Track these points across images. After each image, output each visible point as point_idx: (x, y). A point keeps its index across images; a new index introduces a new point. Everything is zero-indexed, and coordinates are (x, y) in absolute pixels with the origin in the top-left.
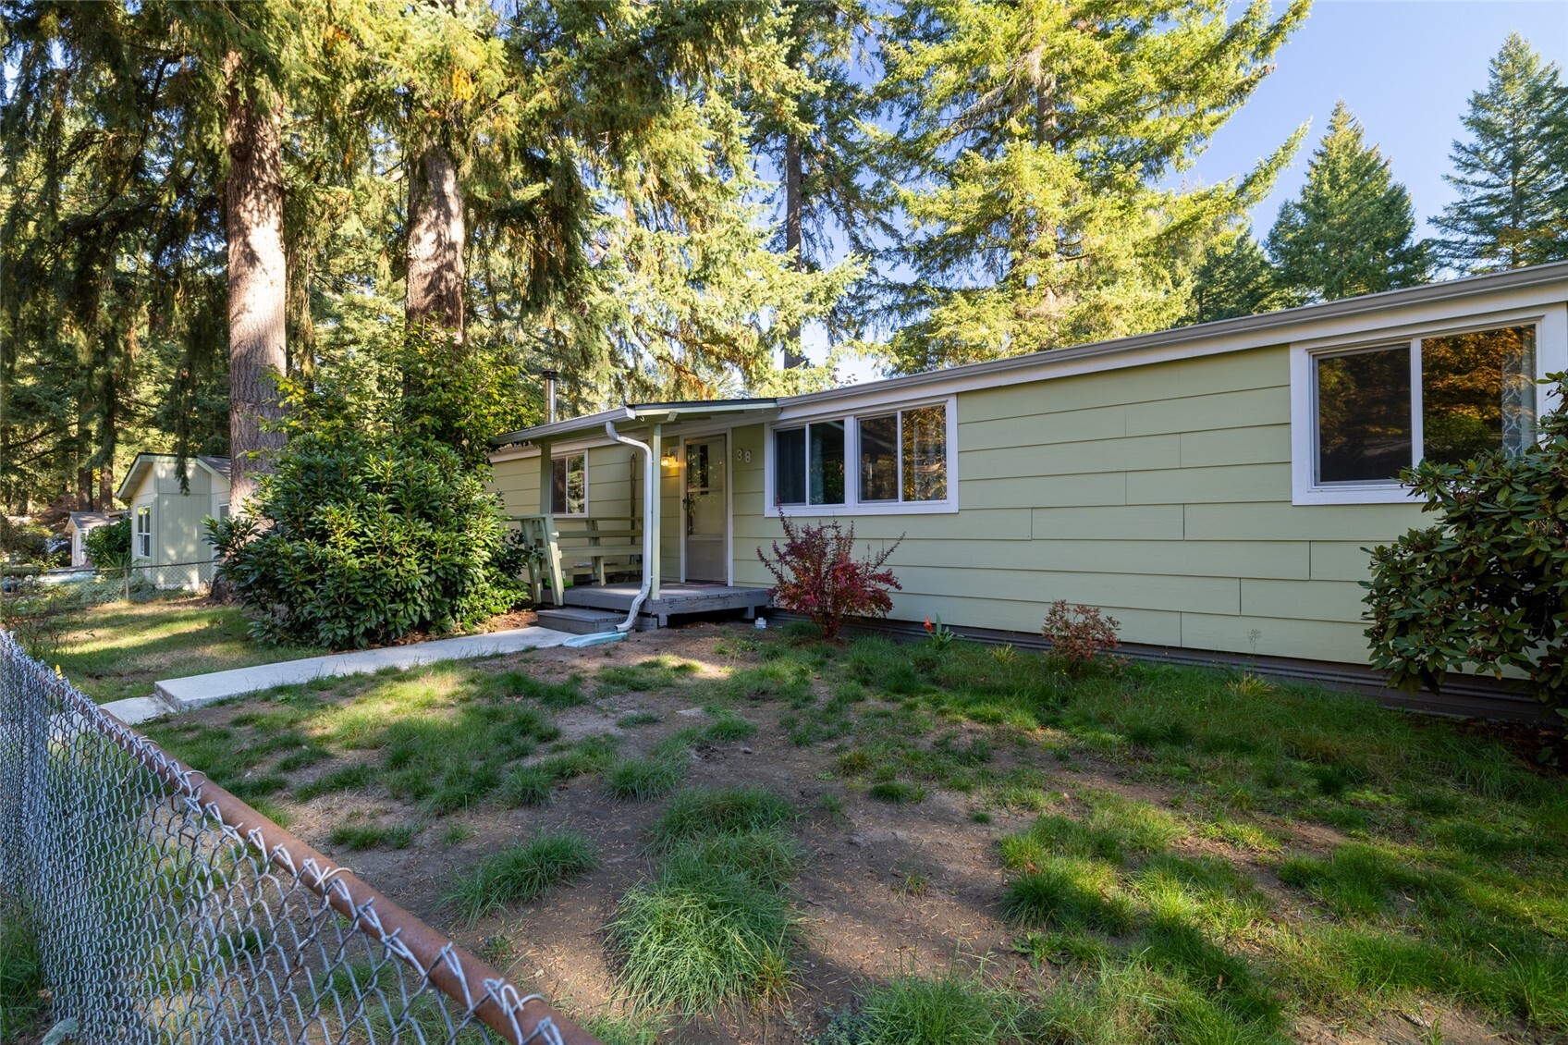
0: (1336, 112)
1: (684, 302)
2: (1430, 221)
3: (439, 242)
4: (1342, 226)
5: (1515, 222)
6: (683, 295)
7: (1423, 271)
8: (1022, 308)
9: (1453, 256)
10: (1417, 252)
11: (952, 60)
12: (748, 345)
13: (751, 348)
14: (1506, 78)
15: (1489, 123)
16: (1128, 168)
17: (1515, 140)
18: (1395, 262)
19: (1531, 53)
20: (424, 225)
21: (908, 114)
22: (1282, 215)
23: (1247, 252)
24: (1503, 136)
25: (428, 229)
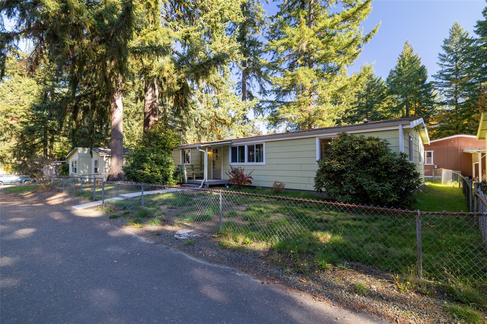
0: (406, 43)
1: (213, 112)
2: (432, 76)
3: (152, 96)
4: (406, 77)
5: (456, 77)
6: (212, 110)
7: (430, 91)
8: (302, 108)
9: (439, 86)
10: (429, 85)
11: (283, 44)
12: (229, 121)
13: (229, 122)
14: (453, 35)
15: (449, 48)
16: (328, 73)
17: (456, 53)
18: (422, 88)
19: (461, 28)
20: (149, 92)
21: (274, 53)
22: (390, 73)
23: (380, 84)
24: (453, 52)
25: (150, 93)
